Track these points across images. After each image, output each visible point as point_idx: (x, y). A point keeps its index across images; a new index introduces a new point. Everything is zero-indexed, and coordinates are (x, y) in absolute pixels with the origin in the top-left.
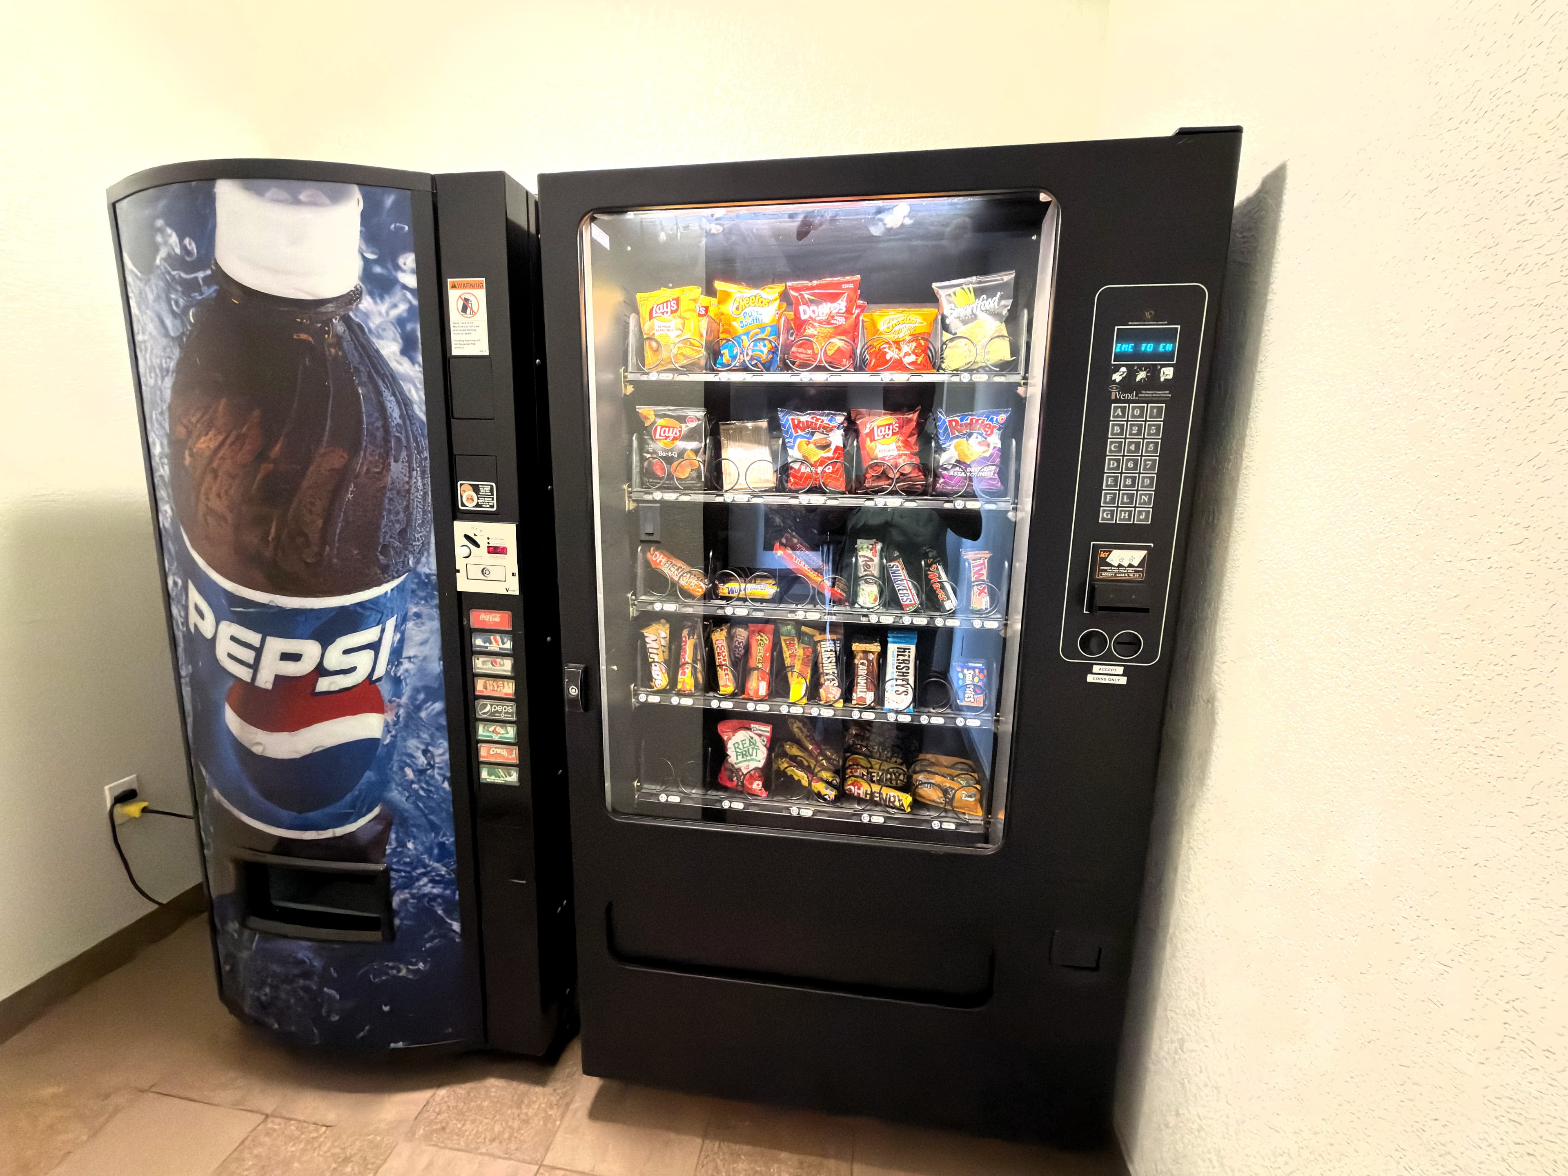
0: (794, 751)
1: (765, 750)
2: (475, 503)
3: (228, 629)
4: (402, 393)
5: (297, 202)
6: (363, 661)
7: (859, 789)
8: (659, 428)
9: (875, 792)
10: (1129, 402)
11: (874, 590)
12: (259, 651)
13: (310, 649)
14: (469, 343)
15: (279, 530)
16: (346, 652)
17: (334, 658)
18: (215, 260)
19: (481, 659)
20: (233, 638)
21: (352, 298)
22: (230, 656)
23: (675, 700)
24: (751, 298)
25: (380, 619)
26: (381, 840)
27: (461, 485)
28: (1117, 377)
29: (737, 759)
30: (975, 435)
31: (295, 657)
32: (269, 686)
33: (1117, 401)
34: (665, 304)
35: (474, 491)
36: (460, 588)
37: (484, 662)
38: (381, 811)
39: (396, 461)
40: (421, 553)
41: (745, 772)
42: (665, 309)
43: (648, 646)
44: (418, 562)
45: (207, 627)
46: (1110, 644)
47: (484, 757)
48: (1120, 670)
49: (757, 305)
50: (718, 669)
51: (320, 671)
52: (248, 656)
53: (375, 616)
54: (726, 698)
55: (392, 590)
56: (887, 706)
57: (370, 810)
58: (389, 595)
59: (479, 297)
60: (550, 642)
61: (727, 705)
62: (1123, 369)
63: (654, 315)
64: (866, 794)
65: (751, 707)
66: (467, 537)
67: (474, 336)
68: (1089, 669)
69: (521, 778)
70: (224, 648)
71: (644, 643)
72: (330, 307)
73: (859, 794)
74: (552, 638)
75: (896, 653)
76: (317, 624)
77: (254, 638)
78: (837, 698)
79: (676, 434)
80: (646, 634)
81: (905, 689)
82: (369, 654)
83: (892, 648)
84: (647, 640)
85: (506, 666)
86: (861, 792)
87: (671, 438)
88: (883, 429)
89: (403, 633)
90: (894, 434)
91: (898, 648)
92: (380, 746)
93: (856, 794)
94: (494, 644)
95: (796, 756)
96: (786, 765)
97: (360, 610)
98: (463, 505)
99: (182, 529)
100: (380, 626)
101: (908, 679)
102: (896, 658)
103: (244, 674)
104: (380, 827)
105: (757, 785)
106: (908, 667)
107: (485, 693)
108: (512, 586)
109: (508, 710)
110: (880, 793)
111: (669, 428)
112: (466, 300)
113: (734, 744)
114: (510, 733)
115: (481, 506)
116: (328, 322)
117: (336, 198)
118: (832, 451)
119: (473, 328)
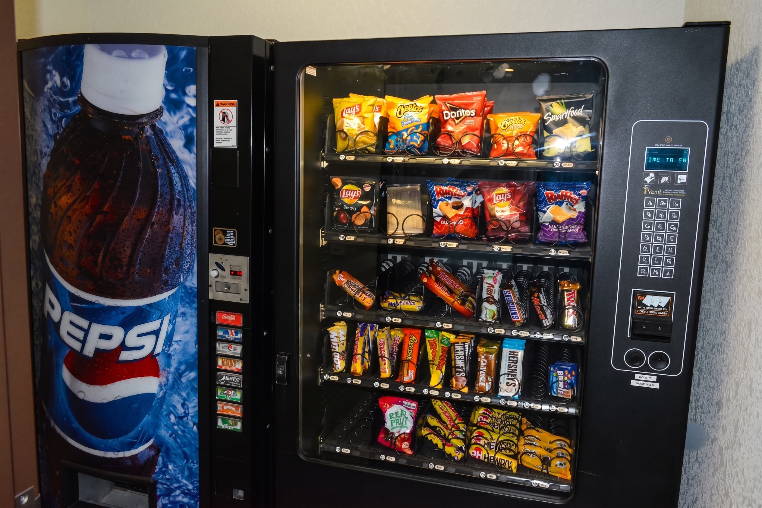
0: (433, 422)
1: (412, 421)
2: (222, 242)
3: (69, 316)
4: (182, 170)
5: (130, 57)
6: (148, 342)
7: (480, 453)
8: (344, 191)
9: (491, 457)
10: (657, 196)
11: (493, 308)
12: (87, 332)
13: (118, 333)
14: (225, 140)
15: (104, 257)
16: (139, 335)
17: (132, 339)
18: (81, 91)
19: (222, 345)
20: (71, 323)
21: (157, 113)
22: (69, 334)
23: (349, 380)
24: (409, 106)
25: (160, 316)
26: (153, 461)
27: (215, 230)
28: (648, 180)
29: (392, 425)
30: (565, 203)
31: (108, 337)
32: (91, 355)
33: (648, 195)
34: (352, 108)
35: (223, 235)
36: (211, 297)
37: (223, 347)
38: (154, 441)
39: (176, 214)
40: (188, 272)
41: (397, 435)
42: (351, 111)
43: (332, 340)
44: (185, 280)
45: (55, 315)
46: (647, 359)
47: (220, 411)
48: (654, 378)
49: (413, 111)
50: (380, 359)
51: (123, 347)
52: (80, 335)
53: (158, 313)
54: (385, 380)
55: (169, 296)
56: (501, 394)
57: (147, 441)
58: (167, 300)
59: (233, 111)
60: (267, 335)
61: (385, 386)
62: (652, 175)
63: (344, 115)
64: (485, 458)
65: (402, 388)
66: (217, 263)
67: (228, 136)
68: (632, 376)
69: (243, 427)
70: (65, 328)
71: (329, 339)
72: (145, 120)
73: (479, 457)
74: (267, 332)
75: (508, 355)
76: (122, 317)
77: (84, 323)
78: (464, 385)
79: (356, 194)
80: (330, 332)
81: (513, 382)
82: (153, 337)
83: (506, 352)
84: (331, 336)
85: (238, 350)
86: (481, 455)
87: (353, 197)
88: (500, 196)
89: (174, 324)
90: (508, 200)
91: (510, 352)
92: (156, 398)
93: (477, 457)
94: (231, 336)
95: (436, 427)
96: (427, 432)
97: (148, 308)
98: (216, 243)
99: (45, 251)
100: (161, 320)
101: (516, 375)
102: (508, 359)
103: (77, 346)
104: (153, 453)
105: (405, 446)
106: (517, 366)
107: (224, 367)
108: (244, 297)
109: (236, 379)
110: (494, 457)
111: (351, 191)
112: (224, 113)
113: (390, 414)
114: (238, 396)
115: (227, 244)
116: (143, 129)
117: (152, 54)
118: (464, 210)
119: (228, 131)
